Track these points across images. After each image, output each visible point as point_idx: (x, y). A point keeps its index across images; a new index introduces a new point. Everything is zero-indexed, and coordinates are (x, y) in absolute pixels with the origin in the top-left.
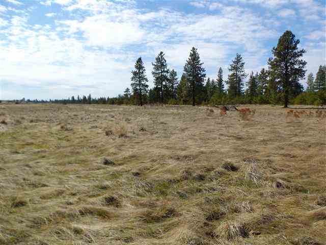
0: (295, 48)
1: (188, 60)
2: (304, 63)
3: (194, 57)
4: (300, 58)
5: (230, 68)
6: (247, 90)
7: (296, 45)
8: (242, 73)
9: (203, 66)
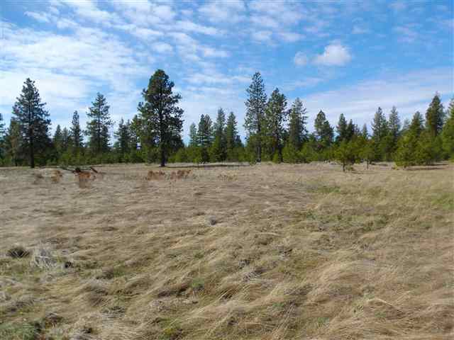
0: (169, 92)
1: (19, 97)
2: (181, 112)
3: (30, 93)
4: (176, 105)
5: (89, 112)
6: (117, 143)
7: (170, 88)
8: (107, 120)
9: (45, 108)
